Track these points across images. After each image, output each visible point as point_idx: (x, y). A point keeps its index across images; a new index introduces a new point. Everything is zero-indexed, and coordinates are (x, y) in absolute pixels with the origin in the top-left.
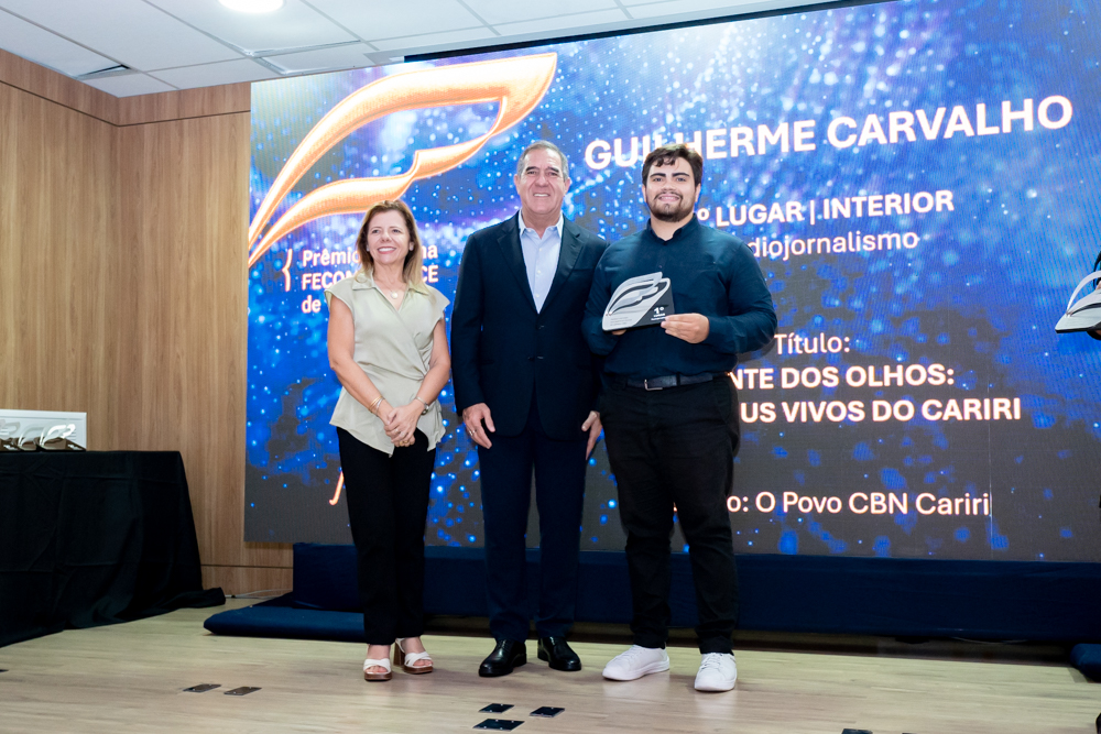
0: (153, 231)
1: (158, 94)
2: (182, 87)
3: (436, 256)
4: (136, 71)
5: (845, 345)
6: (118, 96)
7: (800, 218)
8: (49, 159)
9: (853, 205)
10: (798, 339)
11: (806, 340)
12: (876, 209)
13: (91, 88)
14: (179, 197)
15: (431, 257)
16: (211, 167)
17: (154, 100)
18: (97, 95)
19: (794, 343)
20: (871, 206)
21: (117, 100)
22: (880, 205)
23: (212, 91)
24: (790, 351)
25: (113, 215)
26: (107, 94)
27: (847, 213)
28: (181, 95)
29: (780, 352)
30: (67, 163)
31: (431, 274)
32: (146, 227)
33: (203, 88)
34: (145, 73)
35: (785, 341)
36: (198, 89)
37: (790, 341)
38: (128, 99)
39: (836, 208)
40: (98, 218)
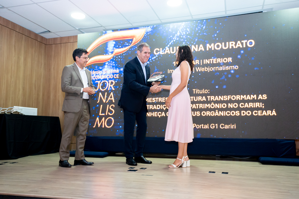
0: (54, 68)
1: (56, 38)
2: (62, 36)
3: (118, 72)
4: (51, 32)
5: (208, 91)
6: (47, 38)
7: (199, 63)
8: (31, 51)
9: (210, 61)
10: (198, 90)
11: (200, 90)
12: (215, 62)
13: (41, 36)
14: (60, 61)
15: (117, 72)
16: (68, 54)
17: (55, 39)
18: (42, 37)
19: (197, 91)
20: (214, 61)
21: (47, 39)
22: (216, 61)
23: (69, 38)
24: (196, 93)
25: (45, 64)
26: (44, 38)
27: (209, 63)
28: (61, 38)
29: (194, 93)
30: (35, 52)
31: (117, 76)
32: (53, 67)
33: (66, 37)
34: (53, 33)
35: (195, 91)
36: (65, 37)
37: (196, 91)
38: (49, 39)
39: (207, 61)
40: (41, 65)
